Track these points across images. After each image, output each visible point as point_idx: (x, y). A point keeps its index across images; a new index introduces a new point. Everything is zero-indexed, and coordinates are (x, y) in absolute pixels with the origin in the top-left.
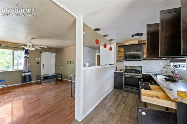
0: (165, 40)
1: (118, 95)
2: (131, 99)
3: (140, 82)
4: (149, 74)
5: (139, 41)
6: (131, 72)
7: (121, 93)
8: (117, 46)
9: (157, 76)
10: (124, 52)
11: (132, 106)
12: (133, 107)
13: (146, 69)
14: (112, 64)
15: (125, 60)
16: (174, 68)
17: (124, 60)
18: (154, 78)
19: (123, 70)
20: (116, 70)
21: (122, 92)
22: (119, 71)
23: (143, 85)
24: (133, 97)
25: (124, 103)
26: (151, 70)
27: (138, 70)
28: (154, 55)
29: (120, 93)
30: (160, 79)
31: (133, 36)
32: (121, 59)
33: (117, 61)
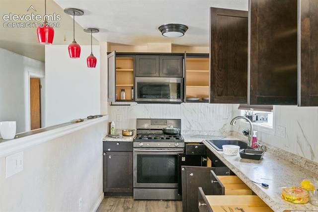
0: (259, 63)
3: (183, 169)
4: (200, 140)
5: (173, 46)
6: (155, 139)
8: (113, 54)
9: (223, 146)
10: (135, 74)
13: (191, 126)
14: (96, 117)
15: (137, 99)
16: (250, 124)
17: (133, 100)
18: (215, 153)
19: (131, 133)
20: (109, 135)
22: (117, 136)
23: (192, 174)
26: (200, 129)
27: (172, 132)
28: (227, 95)
30: (229, 155)
31: (162, 29)
32: (124, 99)
33: (111, 105)
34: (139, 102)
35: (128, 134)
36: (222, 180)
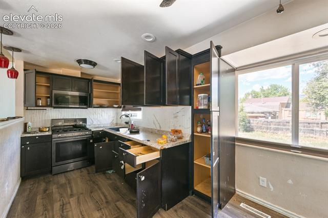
1: (45, 191)
2: (79, 181)
4: (102, 129)
7: (50, 181)
9: (120, 129)
10: (51, 88)
11: (89, 191)
12: (92, 192)
13: (93, 122)
15: (53, 105)
16: (130, 118)
17: (50, 106)
19: (47, 129)
20: (25, 131)
21: (51, 179)
23: (101, 147)
24: (81, 176)
25: (72, 195)
29: (48, 183)
32: (41, 105)
33: (27, 109)
34: (55, 108)
35: (45, 130)
36: (127, 143)
